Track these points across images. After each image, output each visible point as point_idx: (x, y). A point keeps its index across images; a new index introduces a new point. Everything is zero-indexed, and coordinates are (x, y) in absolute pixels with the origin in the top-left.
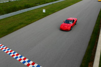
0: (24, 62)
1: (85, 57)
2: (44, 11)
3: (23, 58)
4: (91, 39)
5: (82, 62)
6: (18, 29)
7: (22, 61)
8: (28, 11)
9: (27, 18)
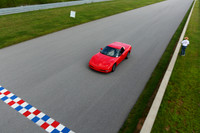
0: (19, 108)
1: (134, 108)
2: (73, 14)
3: (17, 100)
4: (151, 79)
5: (128, 117)
6: (15, 43)
7: (15, 106)
8: (40, 11)
9: (37, 23)
